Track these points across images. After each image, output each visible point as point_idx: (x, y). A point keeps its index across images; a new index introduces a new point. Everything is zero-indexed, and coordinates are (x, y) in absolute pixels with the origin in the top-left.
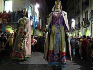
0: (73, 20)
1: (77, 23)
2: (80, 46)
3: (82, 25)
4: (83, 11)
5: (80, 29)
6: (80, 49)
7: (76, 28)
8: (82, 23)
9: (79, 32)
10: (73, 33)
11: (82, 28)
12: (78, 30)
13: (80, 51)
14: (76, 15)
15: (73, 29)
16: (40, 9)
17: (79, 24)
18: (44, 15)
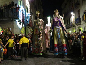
0: (72, 13)
1: (77, 17)
2: (81, 45)
3: (83, 19)
4: (84, 2)
5: (80, 24)
6: (82, 47)
7: (76, 23)
8: (83, 16)
9: (80, 27)
10: (73, 29)
11: (82, 22)
12: (79, 25)
13: (82, 49)
14: (75, 7)
15: (73, 25)
16: (31, 2)
17: (79, 18)
18: (36, 9)
